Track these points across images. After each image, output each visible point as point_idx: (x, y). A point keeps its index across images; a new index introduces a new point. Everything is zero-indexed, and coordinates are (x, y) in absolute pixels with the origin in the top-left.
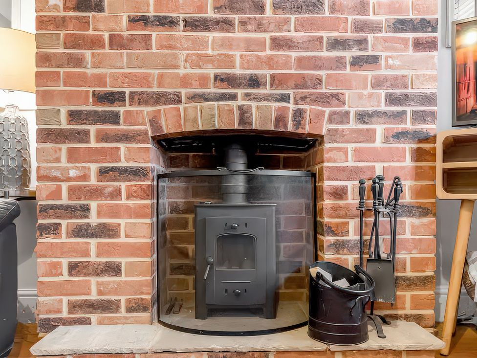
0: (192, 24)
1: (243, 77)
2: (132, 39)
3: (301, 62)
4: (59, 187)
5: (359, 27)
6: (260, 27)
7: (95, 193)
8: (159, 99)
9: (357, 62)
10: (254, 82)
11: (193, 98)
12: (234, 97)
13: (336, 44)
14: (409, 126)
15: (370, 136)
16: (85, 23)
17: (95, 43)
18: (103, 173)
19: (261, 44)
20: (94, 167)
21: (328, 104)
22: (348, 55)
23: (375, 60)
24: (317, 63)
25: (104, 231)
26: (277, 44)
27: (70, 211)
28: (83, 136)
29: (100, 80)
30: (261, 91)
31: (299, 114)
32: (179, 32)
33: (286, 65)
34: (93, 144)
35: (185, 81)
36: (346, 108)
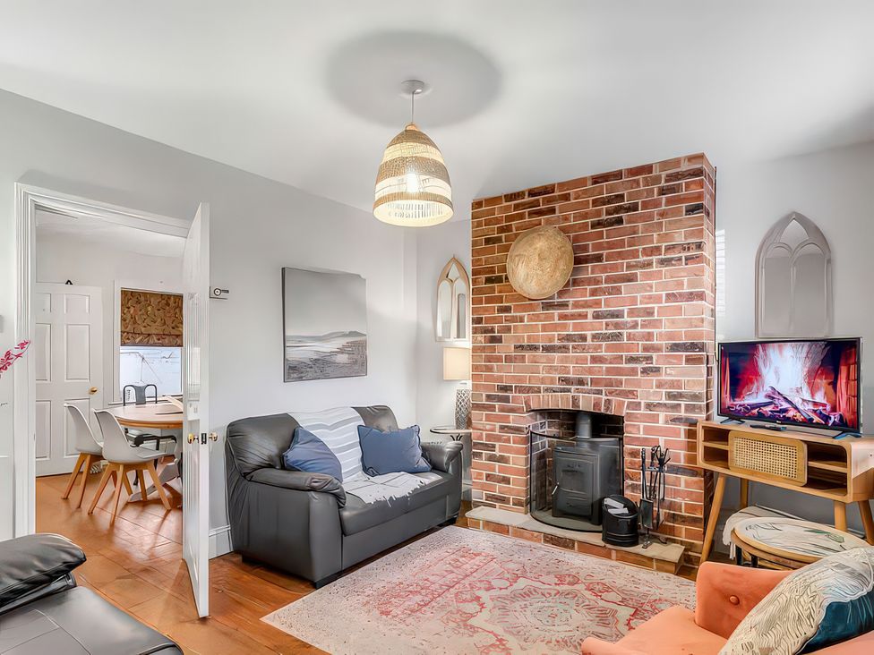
0: (547, 349)
1: (574, 378)
2: (516, 357)
3: (609, 371)
4: (482, 434)
5: (646, 349)
6: (584, 349)
7: (499, 439)
8: (529, 390)
9: (645, 371)
10: (581, 382)
11: (547, 390)
12: (569, 391)
13: (631, 360)
14: (683, 414)
15: (655, 419)
16: (494, 349)
17: (499, 359)
18: (502, 428)
19: (584, 360)
20: (498, 425)
21: (627, 397)
22: (639, 366)
23: (657, 370)
24: (619, 372)
25: (502, 459)
26: (594, 360)
27: (486, 446)
28: (492, 408)
29: (500, 379)
30: (585, 387)
31: (608, 402)
32: (539, 353)
33: (600, 372)
34: (497, 412)
35: (543, 381)
36: (639, 400)
